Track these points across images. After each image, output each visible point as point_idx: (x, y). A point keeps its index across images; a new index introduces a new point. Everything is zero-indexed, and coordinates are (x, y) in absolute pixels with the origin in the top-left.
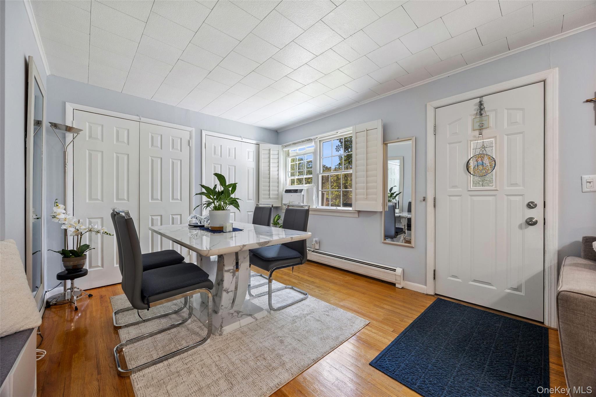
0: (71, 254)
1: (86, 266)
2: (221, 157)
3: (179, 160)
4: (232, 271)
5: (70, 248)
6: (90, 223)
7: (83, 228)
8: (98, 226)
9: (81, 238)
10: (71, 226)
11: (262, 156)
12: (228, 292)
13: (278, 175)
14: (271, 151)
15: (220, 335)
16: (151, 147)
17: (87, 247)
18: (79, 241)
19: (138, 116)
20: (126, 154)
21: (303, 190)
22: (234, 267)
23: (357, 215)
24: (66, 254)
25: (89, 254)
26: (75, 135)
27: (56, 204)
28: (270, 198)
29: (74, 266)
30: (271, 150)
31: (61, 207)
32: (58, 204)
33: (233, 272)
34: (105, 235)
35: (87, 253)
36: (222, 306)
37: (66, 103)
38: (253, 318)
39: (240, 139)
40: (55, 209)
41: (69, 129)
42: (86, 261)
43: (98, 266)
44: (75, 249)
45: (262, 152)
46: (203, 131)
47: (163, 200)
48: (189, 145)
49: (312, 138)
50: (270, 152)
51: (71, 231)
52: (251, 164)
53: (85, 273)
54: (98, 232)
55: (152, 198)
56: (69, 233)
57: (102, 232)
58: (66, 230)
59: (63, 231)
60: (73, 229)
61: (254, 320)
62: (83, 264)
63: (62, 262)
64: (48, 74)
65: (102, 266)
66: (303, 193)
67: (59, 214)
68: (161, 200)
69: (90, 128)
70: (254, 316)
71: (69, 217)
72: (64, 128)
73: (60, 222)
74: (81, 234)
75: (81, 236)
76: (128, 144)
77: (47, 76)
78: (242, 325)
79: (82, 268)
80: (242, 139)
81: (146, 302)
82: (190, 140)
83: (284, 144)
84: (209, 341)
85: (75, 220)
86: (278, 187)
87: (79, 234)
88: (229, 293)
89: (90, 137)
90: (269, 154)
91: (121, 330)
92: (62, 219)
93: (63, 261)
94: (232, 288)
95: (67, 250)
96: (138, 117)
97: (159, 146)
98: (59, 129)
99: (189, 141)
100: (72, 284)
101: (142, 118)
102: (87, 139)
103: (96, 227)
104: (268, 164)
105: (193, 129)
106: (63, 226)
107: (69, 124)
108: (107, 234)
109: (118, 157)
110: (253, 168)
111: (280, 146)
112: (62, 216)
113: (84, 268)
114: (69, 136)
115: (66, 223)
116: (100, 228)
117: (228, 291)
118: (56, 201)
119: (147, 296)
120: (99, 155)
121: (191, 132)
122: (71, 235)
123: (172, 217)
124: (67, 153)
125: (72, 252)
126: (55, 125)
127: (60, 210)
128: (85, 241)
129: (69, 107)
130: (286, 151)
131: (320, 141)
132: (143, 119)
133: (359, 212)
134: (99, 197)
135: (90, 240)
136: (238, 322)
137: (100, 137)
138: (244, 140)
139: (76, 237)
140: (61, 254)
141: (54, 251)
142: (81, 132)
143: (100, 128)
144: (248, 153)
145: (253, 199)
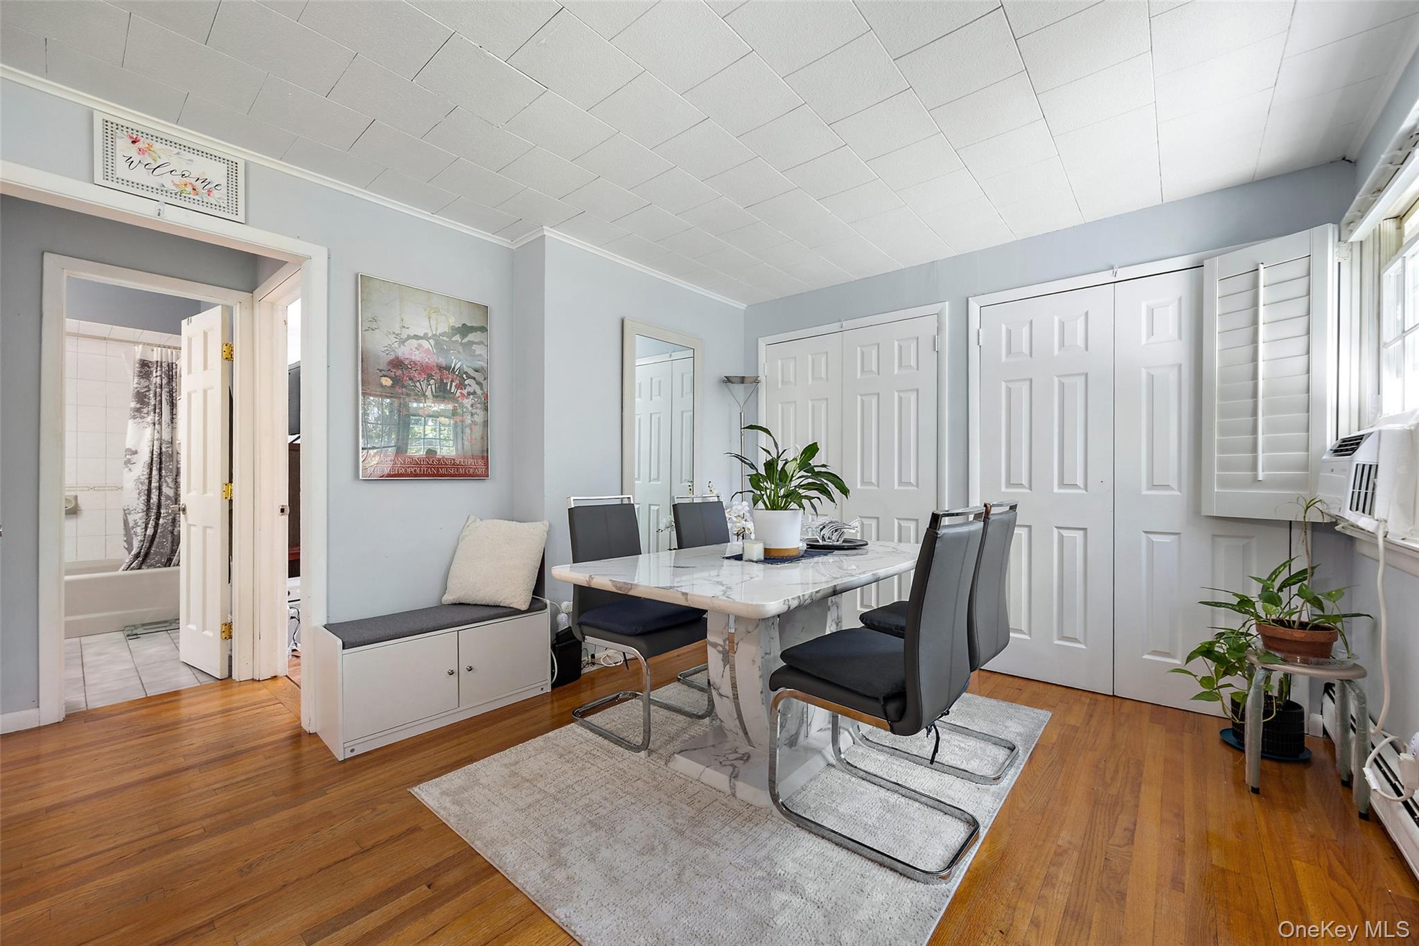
2: (1029, 358)
3: (913, 390)
4: (721, 649)
11: (1218, 310)
14: (1263, 273)
16: (861, 374)
19: (839, 321)
20: (824, 399)
22: (725, 642)
30: (1261, 267)
33: (723, 653)
37: (759, 339)
38: (730, 786)
39: (1107, 277)
41: (744, 380)
45: (1218, 292)
46: (972, 299)
48: (935, 348)
50: (1255, 278)
61: (728, 790)
69: (783, 367)
70: (737, 783)
72: (739, 380)
76: (827, 380)
77: (743, 311)
78: (704, 779)
80: (1116, 273)
82: (938, 336)
88: (723, 698)
89: (783, 381)
90: (1254, 287)
96: (839, 324)
99: (935, 340)
101: (844, 323)
102: (780, 385)
104: (1247, 333)
110: (1180, 365)
117: (720, 691)
120: (792, 409)
121: (939, 316)
129: (762, 344)
132: (846, 325)
137: (792, 378)
138: (1123, 274)
143: (792, 364)
144: (1151, 312)
145: (1174, 484)
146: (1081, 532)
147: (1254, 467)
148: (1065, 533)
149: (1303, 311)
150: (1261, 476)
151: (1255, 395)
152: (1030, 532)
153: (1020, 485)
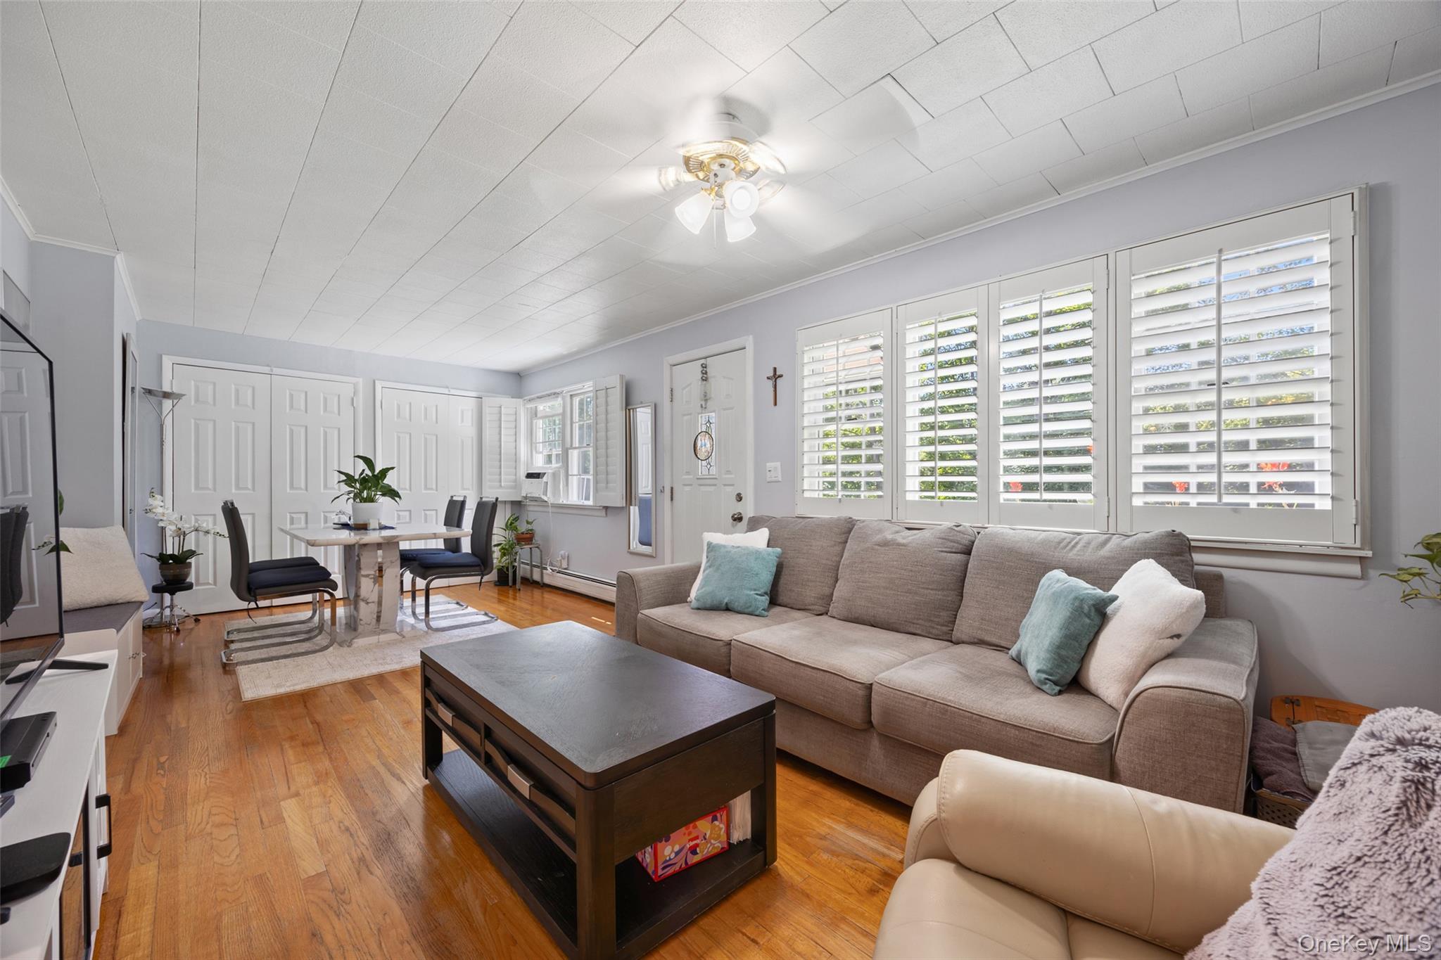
0: (171, 561)
1: (192, 578)
2: (409, 422)
3: (336, 428)
4: (372, 576)
5: (170, 552)
6: (197, 521)
7: (186, 526)
8: (207, 525)
9: (184, 539)
10: (171, 523)
11: (487, 418)
12: (367, 603)
13: (516, 448)
14: (503, 409)
15: (348, 646)
16: (290, 410)
17: (192, 553)
18: (181, 545)
19: (268, 366)
20: (250, 423)
21: (546, 475)
22: (375, 572)
23: (603, 513)
24: (163, 559)
25: (195, 563)
26: (175, 401)
27: (152, 495)
28: (501, 486)
29: (174, 575)
30: (502, 407)
31: (158, 499)
32: (154, 494)
33: (374, 578)
34: (218, 537)
35: (192, 560)
36: (361, 620)
37: (164, 356)
39: (445, 391)
40: (151, 501)
41: (166, 395)
42: (190, 570)
43: (208, 584)
44: (176, 553)
45: (486, 410)
46: (376, 382)
47: (308, 489)
48: (353, 404)
49: (557, 391)
50: (501, 410)
51: (171, 530)
52: (467, 429)
53: (190, 587)
54: (207, 532)
55: (292, 487)
56: (168, 533)
57: (212, 532)
58: (163, 529)
59: (160, 530)
60: (173, 528)
62: (187, 575)
63: (159, 571)
64: (138, 319)
65: (215, 583)
66: (545, 479)
67: (156, 508)
68: (306, 489)
69: (197, 388)
71: (168, 512)
72: (161, 394)
73: (156, 518)
74: (185, 535)
75: (184, 536)
76: (253, 408)
77: (137, 324)
79: (185, 580)
80: (449, 391)
81: (252, 594)
82: (355, 399)
83: (527, 396)
84: (331, 648)
85: (176, 516)
86: (516, 468)
87: (181, 534)
88: (370, 604)
89: (197, 400)
90: (500, 413)
91: (232, 644)
92: (160, 513)
93: (160, 569)
94: (374, 597)
95: (166, 555)
96: (269, 368)
97: (303, 407)
98: (155, 395)
99: (353, 399)
100: (172, 600)
101: (274, 369)
102: (193, 403)
103: (204, 525)
104: (498, 430)
105: (361, 380)
106: (160, 522)
107: (166, 388)
108: (220, 535)
109: (238, 427)
110: (472, 438)
111: (521, 400)
112: (160, 510)
113: (188, 580)
114: (167, 404)
115: (165, 518)
116: (211, 526)
117: (368, 601)
118: (152, 491)
119: (254, 588)
120: (210, 425)
121: (355, 385)
122: (170, 536)
123: (324, 515)
124: (164, 426)
125: (172, 556)
126: (149, 392)
127: (156, 502)
128: (190, 544)
129: (167, 362)
130: (531, 408)
131: (571, 395)
132: (276, 371)
133: (606, 508)
134: (210, 486)
135: (197, 544)
136: (377, 637)
137: (210, 400)
138: (453, 392)
139: (177, 539)
140: (158, 560)
141: (149, 556)
142: (183, 398)
143: (210, 387)
144: (462, 412)
145: (471, 488)
146: (435, 512)
147: (500, 481)
148: (427, 512)
149: (514, 427)
150: (503, 484)
151: (500, 454)
152: (437, 513)
153: (432, 489)
